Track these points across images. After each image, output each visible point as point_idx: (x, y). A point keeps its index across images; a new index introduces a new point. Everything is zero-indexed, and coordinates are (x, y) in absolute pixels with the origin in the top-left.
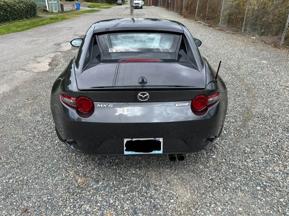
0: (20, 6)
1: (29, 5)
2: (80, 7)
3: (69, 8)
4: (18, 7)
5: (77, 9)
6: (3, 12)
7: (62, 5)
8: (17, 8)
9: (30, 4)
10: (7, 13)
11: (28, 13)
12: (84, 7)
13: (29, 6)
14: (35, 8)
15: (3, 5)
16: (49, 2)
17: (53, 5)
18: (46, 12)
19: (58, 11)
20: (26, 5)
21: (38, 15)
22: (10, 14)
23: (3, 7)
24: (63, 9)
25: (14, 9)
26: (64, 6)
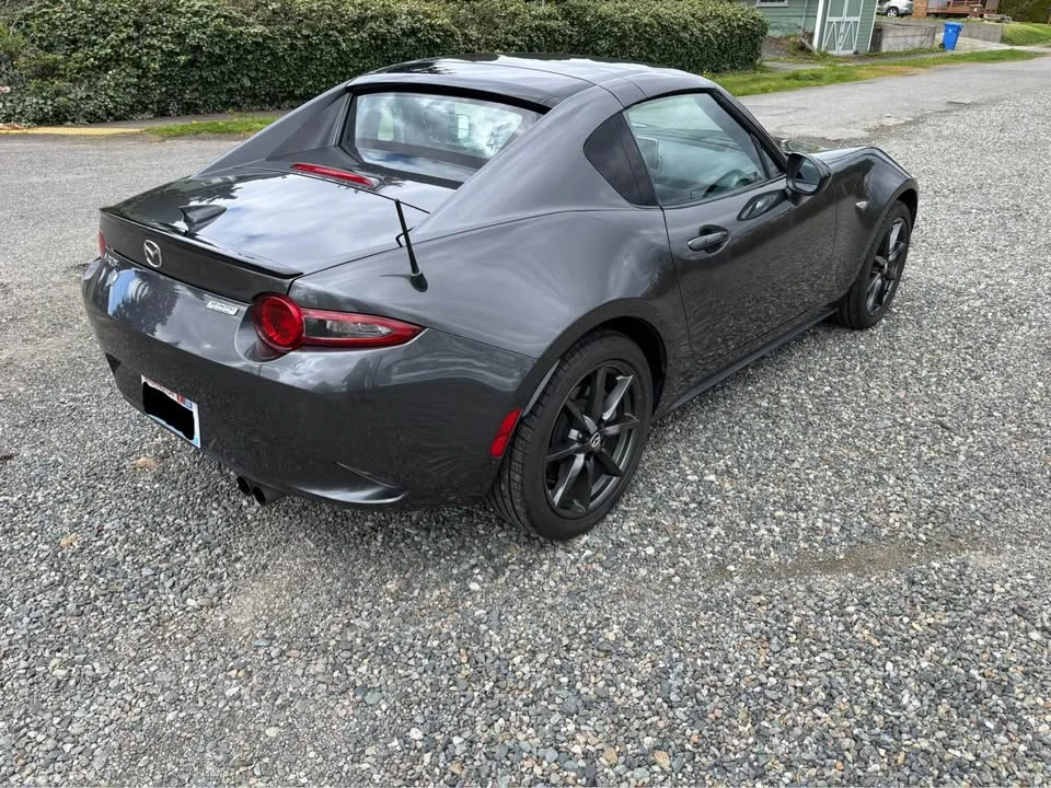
0: (702, 31)
1: (739, 26)
2: (960, 39)
3: (906, 43)
4: (697, 33)
5: (943, 45)
6: (641, 49)
7: (879, 32)
8: (692, 35)
9: (741, 23)
10: (653, 51)
11: (726, 56)
12: (985, 39)
13: (738, 31)
14: (756, 36)
15: (646, 25)
16: (829, 19)
17: (842, 30)
18: (801, 54)
19: (856, 53)
20: (726, 27)
21: (767, 64)
22: (660, 54)
23: (646, 32)
24: (880, 43)
25: (679, 40)
26: (885, 34)
